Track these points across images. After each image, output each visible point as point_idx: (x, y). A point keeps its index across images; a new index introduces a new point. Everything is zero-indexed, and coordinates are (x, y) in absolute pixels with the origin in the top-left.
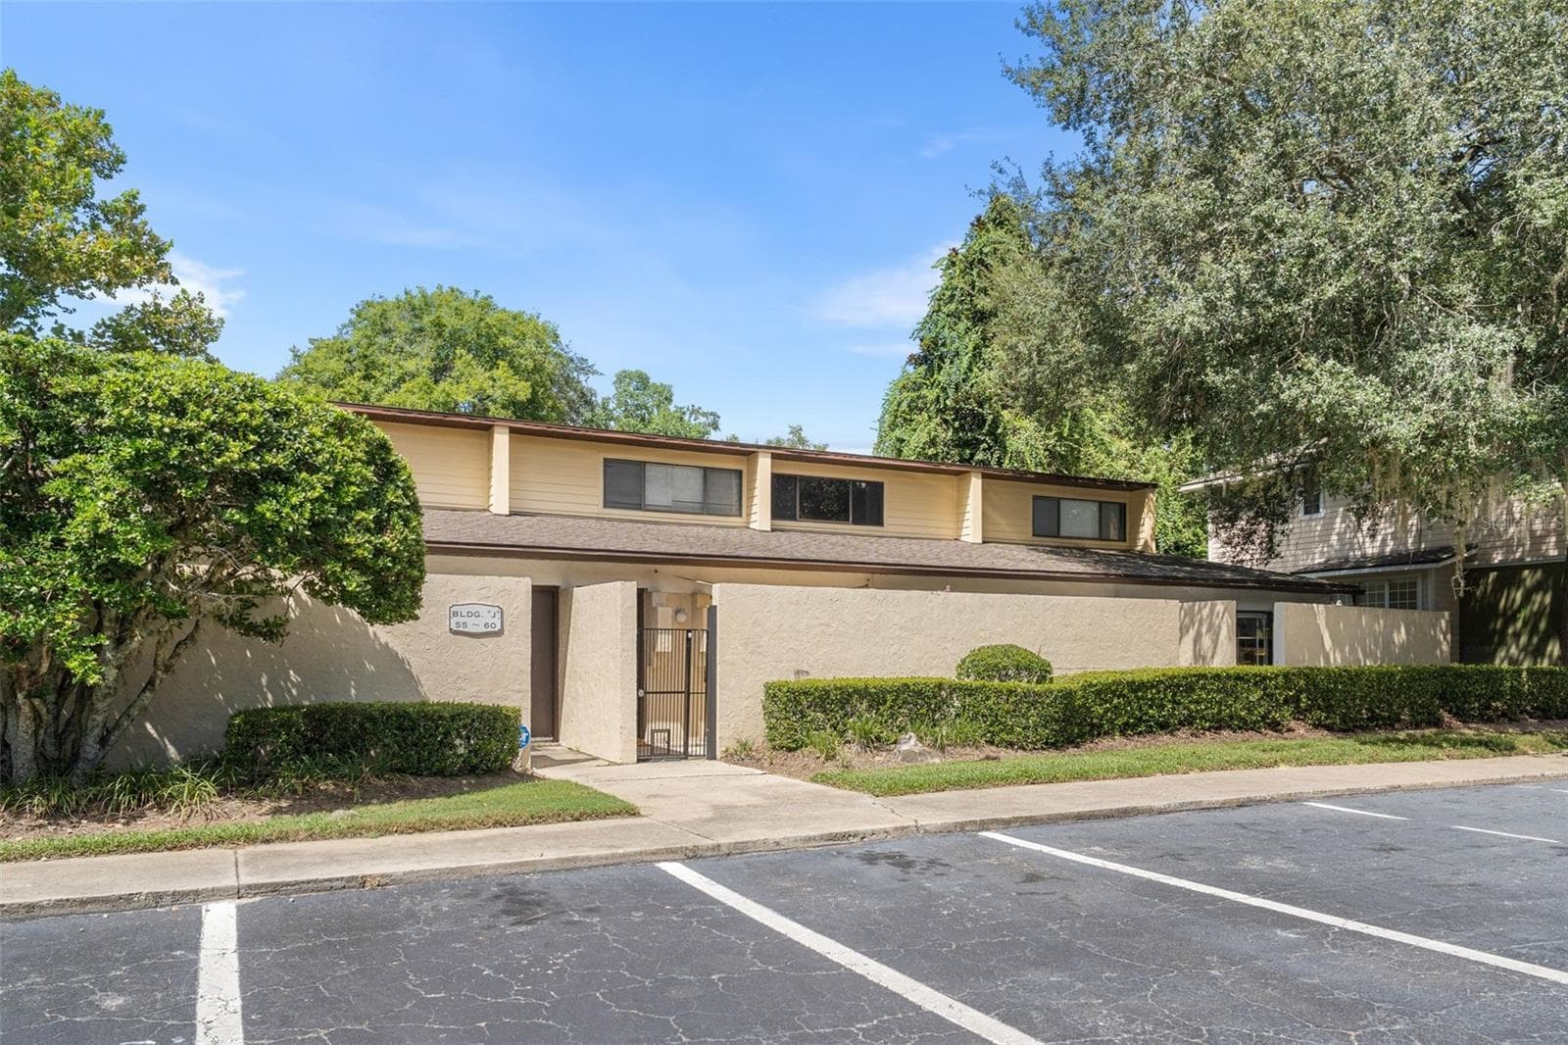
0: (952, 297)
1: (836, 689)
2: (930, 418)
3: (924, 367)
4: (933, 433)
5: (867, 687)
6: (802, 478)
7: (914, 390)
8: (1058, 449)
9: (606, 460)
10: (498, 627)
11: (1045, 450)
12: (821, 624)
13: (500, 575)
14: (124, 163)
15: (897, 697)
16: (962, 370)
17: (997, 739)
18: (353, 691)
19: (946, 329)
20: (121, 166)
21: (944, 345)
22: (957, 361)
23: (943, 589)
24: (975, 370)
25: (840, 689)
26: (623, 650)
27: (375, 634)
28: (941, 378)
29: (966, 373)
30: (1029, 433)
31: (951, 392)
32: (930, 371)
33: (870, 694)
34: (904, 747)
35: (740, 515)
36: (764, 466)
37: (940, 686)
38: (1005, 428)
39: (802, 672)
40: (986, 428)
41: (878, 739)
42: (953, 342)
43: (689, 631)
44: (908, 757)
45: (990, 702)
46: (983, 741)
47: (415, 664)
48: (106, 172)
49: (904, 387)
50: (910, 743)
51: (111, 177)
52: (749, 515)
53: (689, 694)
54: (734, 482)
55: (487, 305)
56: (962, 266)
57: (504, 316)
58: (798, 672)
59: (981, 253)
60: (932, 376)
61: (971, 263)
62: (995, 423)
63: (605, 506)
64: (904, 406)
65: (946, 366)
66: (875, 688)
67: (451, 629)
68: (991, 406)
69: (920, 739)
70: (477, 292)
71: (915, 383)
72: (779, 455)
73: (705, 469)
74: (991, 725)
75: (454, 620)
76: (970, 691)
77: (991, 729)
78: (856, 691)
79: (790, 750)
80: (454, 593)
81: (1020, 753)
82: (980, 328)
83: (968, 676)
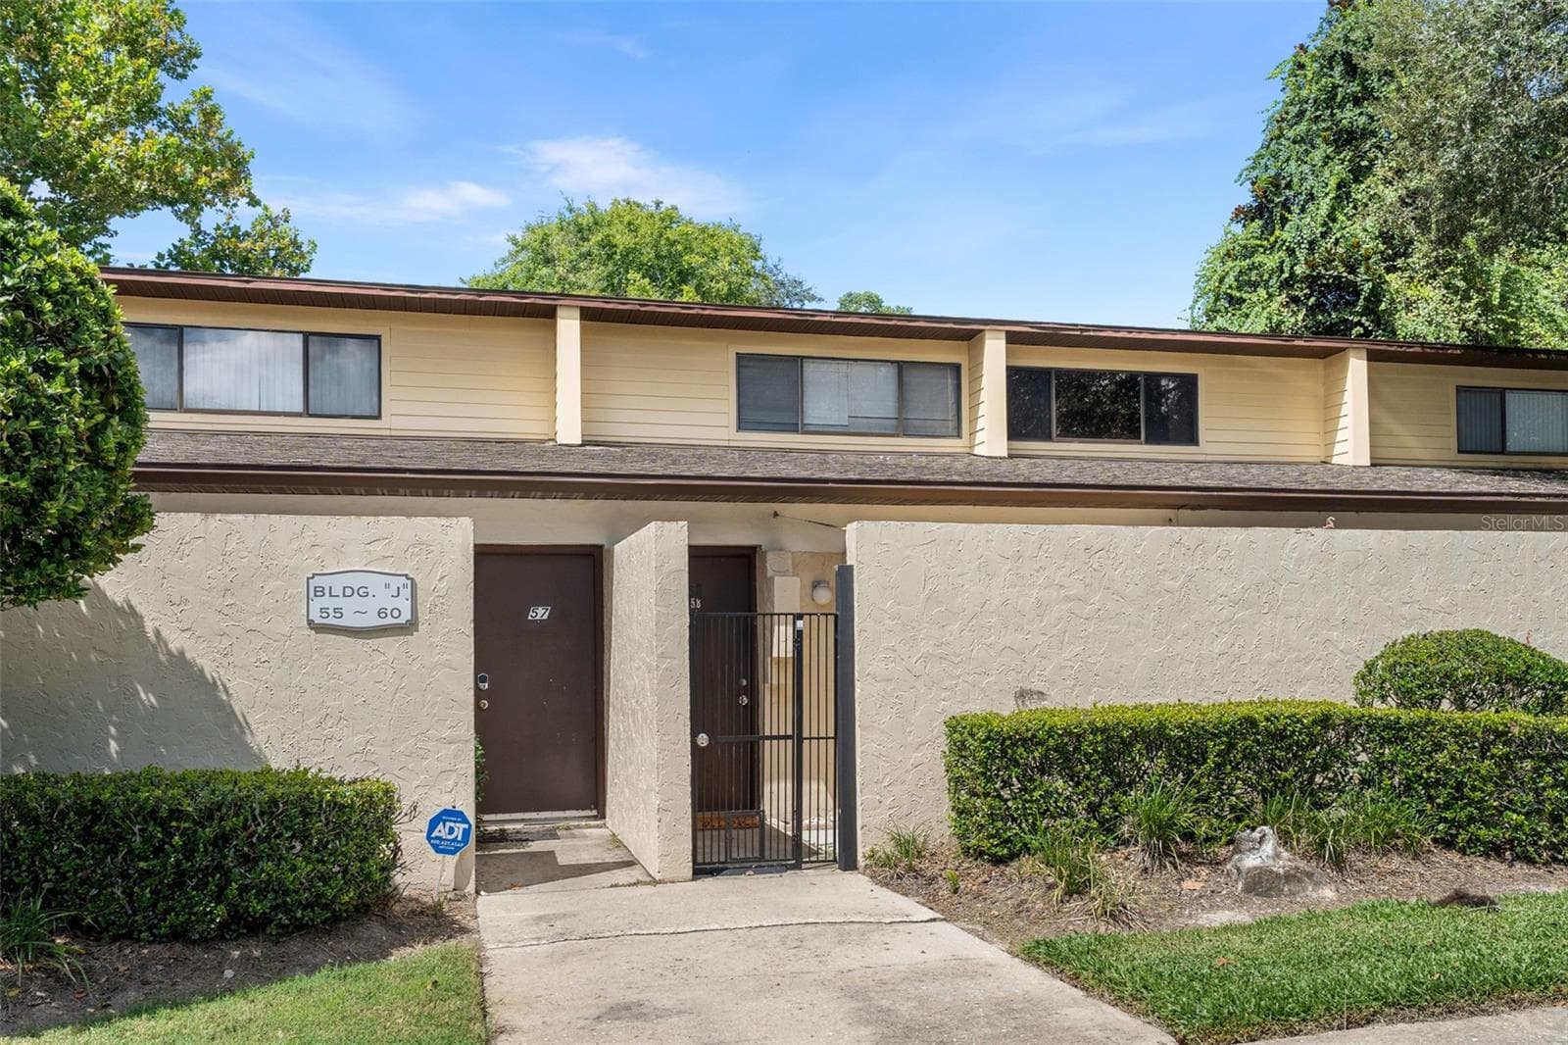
0: (1301, 114)
1: (1095, 731)
2: (1270, 296)
3: (1259, 222)
4: (1275, 318)
5: (1161, 727)
6: (1061, 373)
7: (1245, 257)
8: (1484, 327)
9: (740, 357)
10: (406, 616)
11: (1462, 329)
12: (1068, 599)
13: (409, 516)
14: (197, 56)
15: (1231, 746)
16: (1320, 220)
17: (1463, 837)
18: (113, 746)
19: (1292, 163)
20: (195, 61)
21: (1289, 186)
22: (1311, 207)
23: (1321, 524)
24: (1341, 217)
25: (1103, 731)
26: (662, 656)
27: (158, 633)
28: (1287, 235)
29: (1325, 224)
30: (1432, 305)
31: (1301, 254)
32: (1268, 228)
33: (1169, 738)
34: (1250, 861)
35: (959, 436)
36: (995, 353)
37: (1325, 721)
38: (1392, 301)
39: (1031, 692)
40: (1361, 302)
41: (1189, 836)
42: (1303, 179)
43: (800, 616)
44: (1261, 884)
45: (1441, 758)
46: (1427, 840)
47: (240, 691)
48: (180, 70)
49: (1228, 254)
50: (1264, 852)
51: (184, 76)
52: (973, 434)
53: (800, 740)
54: (950, 382)
55: (670, 218)
56: (1316, 65)
57: (690, 229)
58: (1022, 695)
59: (1346, 41)
60: (1272, 234)
61: (1331, 59)
62: (1376, 295)
63: (740, 428)
64: (1230, 280)
65: (1294, 219)
66: (1180, 727)
67: (310, 622)
68: (1368, 269)
69: (1285, 839)
70: (658, 204)
71: (1245, 247)
72: (1019, 337)
73: (901, 366)
74: (1447, 806)
75: (316, 605)
76: (1393, 732)
77: (1448, 815)
78: (1138, 734)
79: (998, 861)
80: (318, 552)
81: (1520, 868)
82: (1347, 154)
83: (1383, 698)
